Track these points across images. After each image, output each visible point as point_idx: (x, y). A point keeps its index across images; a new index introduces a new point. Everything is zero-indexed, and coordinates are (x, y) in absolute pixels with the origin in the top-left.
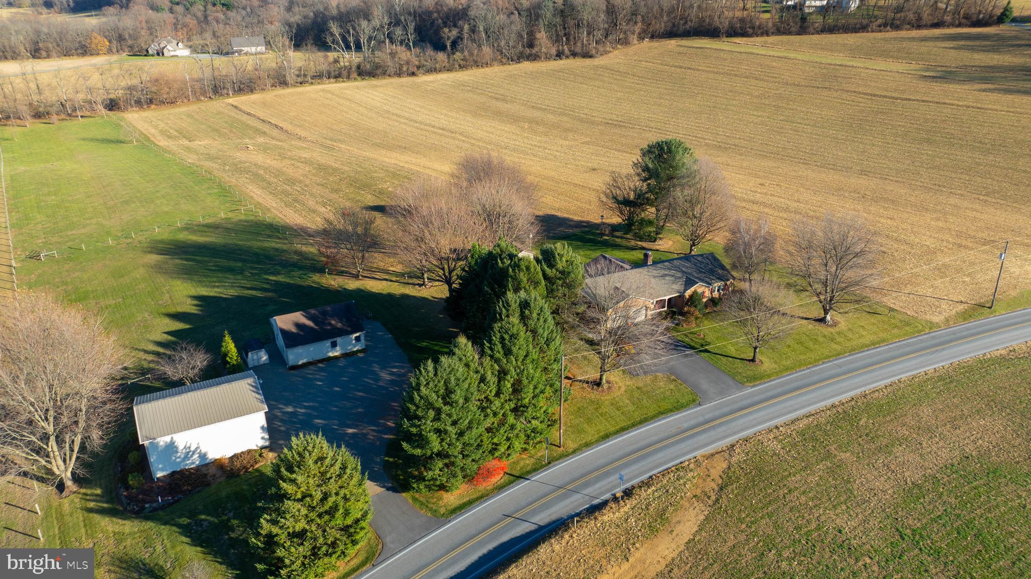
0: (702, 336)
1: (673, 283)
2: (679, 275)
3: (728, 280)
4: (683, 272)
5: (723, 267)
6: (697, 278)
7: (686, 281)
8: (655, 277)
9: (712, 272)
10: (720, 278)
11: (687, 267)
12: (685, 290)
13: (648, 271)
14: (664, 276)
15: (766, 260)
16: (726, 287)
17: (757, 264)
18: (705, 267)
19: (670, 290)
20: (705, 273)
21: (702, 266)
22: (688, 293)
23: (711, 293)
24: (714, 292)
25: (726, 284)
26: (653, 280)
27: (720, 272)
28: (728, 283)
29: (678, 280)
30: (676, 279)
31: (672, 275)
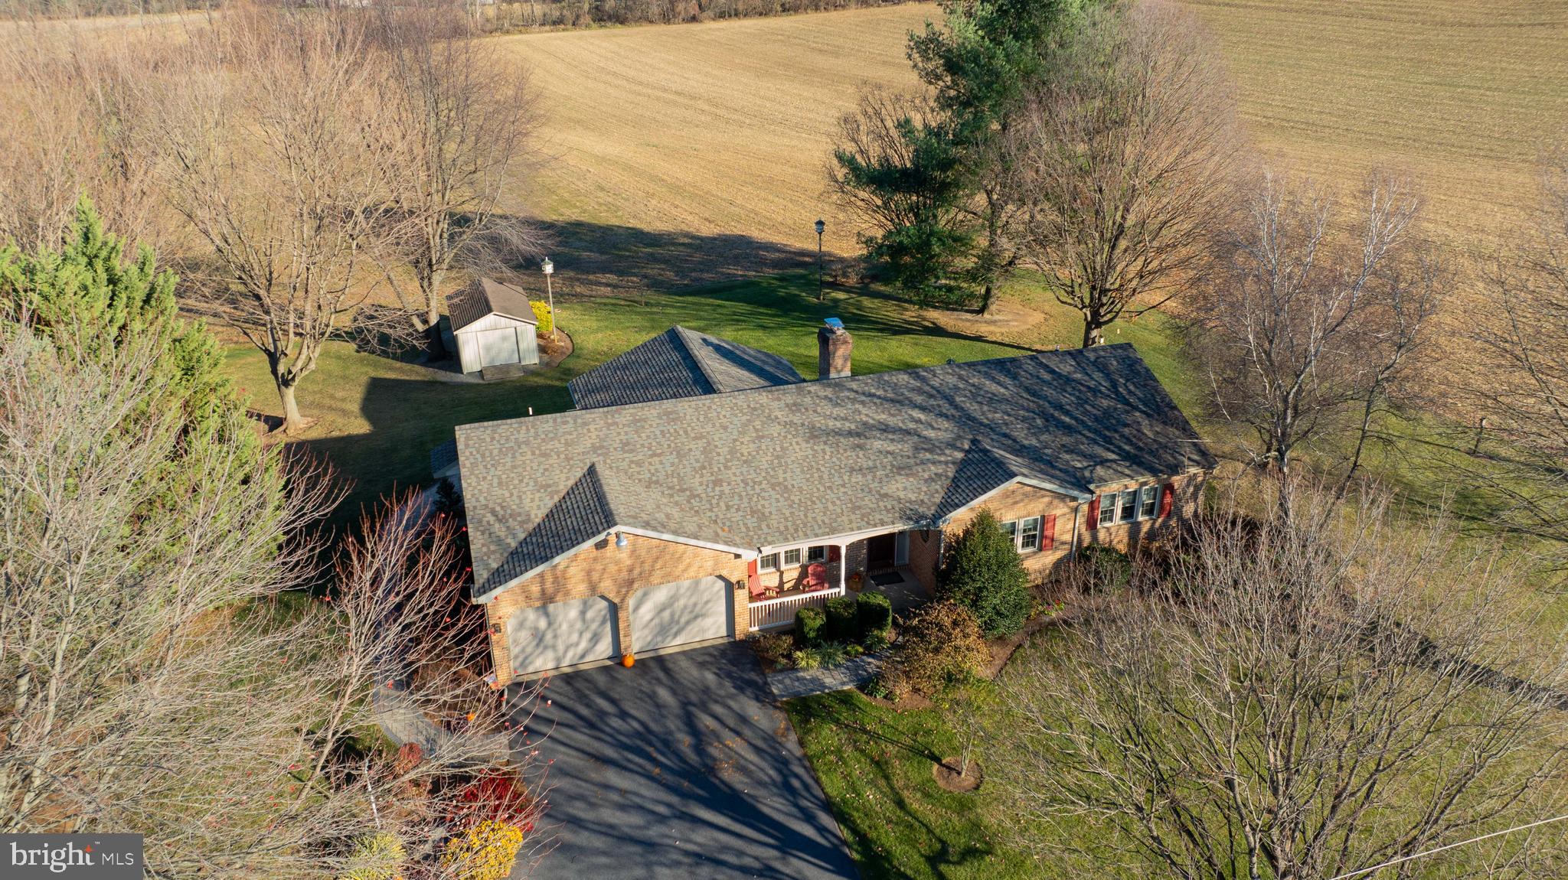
0: (967, 778)
1: (900, 470)
2: (942, 430)
3: (1175, 469)
4: (965, 420)
5: (1161, 408)
6: (1019, 450)
7: (962, 466)
8: (814, 434)
9: (1105, 429)
10: (1137, 459)
11: (993, 400)
12: (948, 505)
13: (794, 407)
14: (862, 433)
15: (1371, 391)
16: (1163, 502)
17: (1327, 403)
18: (1082, 402)
19: (869, 502)
20: (1068, 429)
21: (1067, 399)
22: (957, 522)
23: (1092, 524)
24: (1108, 515)
25: (1170, 487)
26: (800, 449)
27: (1149, 430)
28: (1177, 481)
29: (928, 456)
30: (916, 449)
31: (908, 432)
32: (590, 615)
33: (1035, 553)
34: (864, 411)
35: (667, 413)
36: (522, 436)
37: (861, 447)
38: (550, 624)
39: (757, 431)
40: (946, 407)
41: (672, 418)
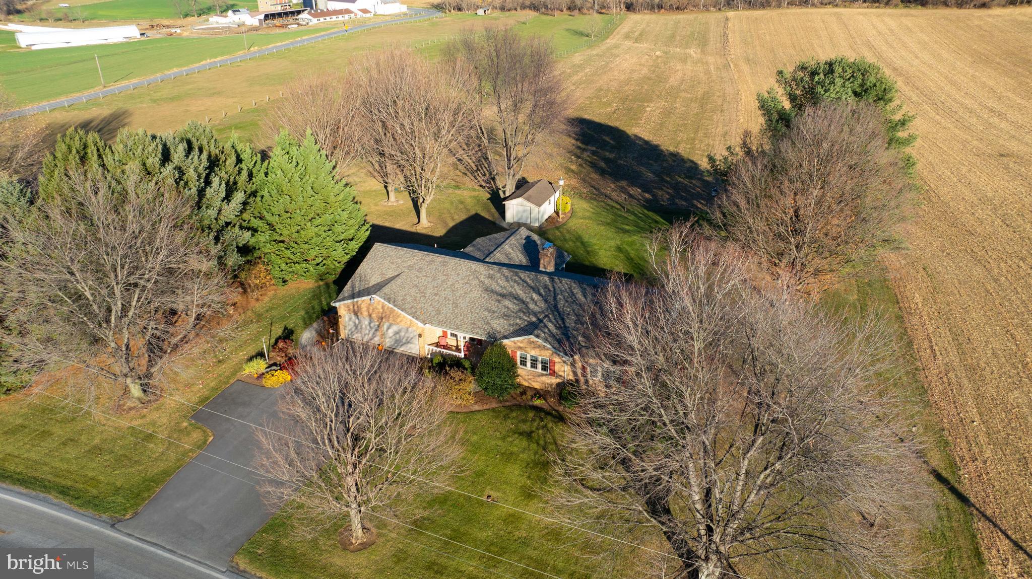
1: (505, 316)
2: (538, 306)
4: (553, 306)
7: (530, 324)
8: (487, 290)
14: (506, 296)
19: (480, 323)
26: (476, 293)
29: (522, 315)
30: (520, 310)
31: (523, 302)
32: (372, 325)
33: (547, 375)
34: (516, 287)
35: (444, 262)
36: (391, 254)
37: (499, 301)
38: (359, 322)
39: (469, 280)
40: (551, 299)
41: (444, 264)
